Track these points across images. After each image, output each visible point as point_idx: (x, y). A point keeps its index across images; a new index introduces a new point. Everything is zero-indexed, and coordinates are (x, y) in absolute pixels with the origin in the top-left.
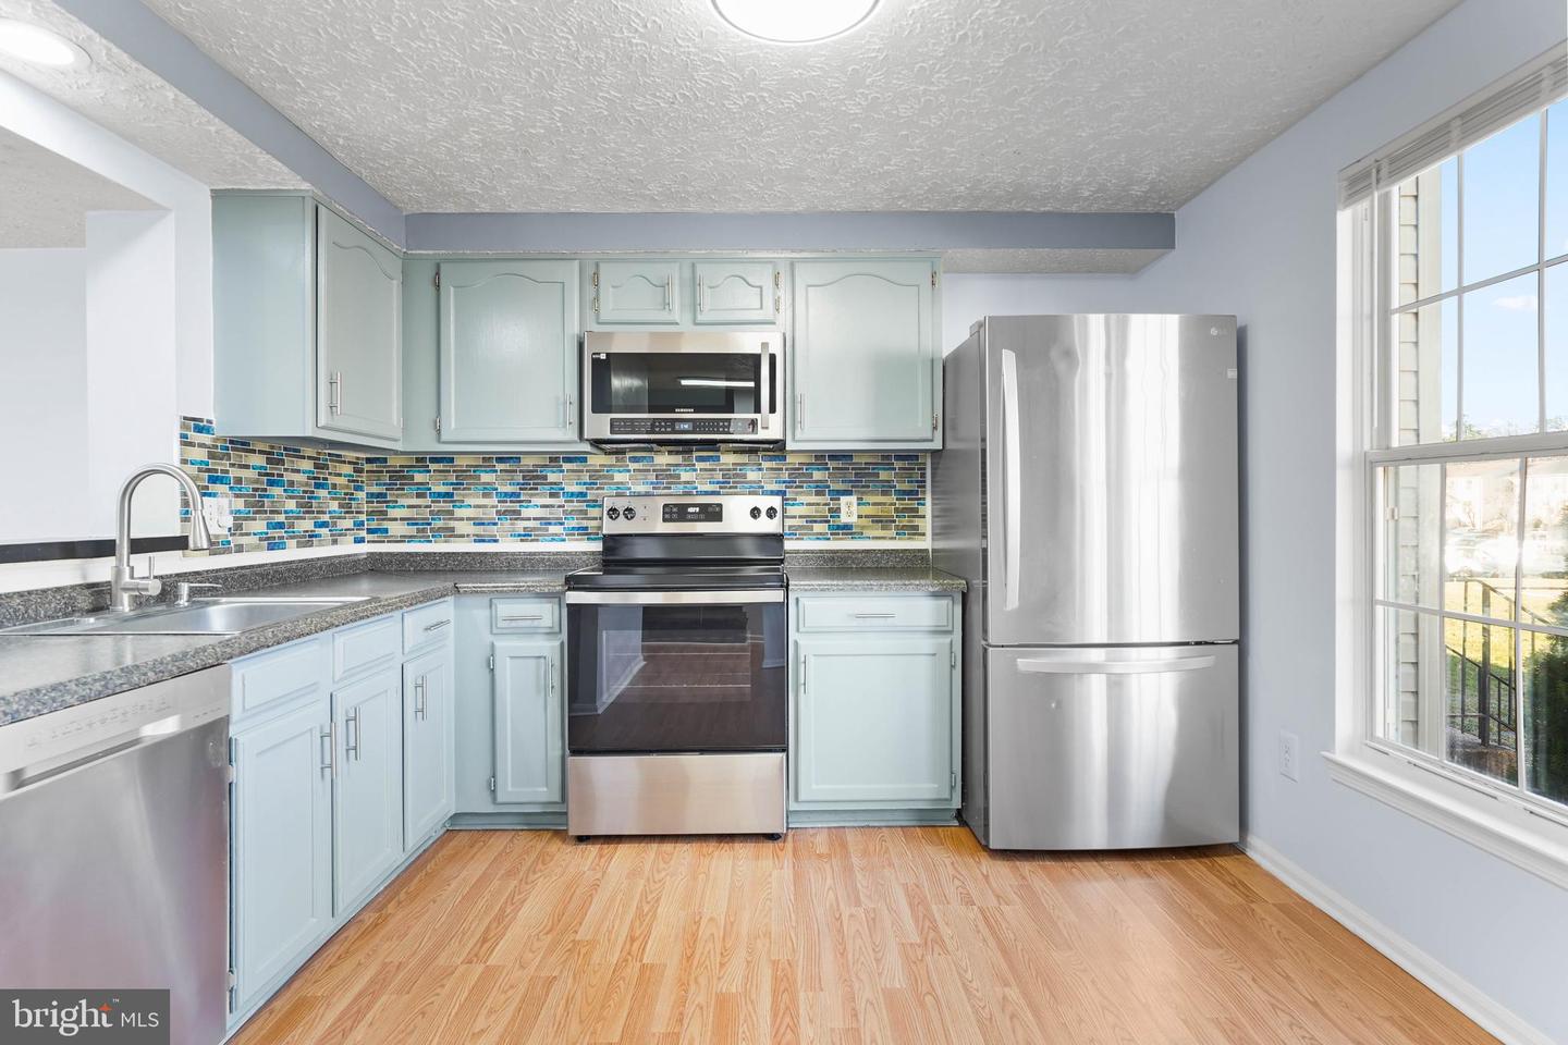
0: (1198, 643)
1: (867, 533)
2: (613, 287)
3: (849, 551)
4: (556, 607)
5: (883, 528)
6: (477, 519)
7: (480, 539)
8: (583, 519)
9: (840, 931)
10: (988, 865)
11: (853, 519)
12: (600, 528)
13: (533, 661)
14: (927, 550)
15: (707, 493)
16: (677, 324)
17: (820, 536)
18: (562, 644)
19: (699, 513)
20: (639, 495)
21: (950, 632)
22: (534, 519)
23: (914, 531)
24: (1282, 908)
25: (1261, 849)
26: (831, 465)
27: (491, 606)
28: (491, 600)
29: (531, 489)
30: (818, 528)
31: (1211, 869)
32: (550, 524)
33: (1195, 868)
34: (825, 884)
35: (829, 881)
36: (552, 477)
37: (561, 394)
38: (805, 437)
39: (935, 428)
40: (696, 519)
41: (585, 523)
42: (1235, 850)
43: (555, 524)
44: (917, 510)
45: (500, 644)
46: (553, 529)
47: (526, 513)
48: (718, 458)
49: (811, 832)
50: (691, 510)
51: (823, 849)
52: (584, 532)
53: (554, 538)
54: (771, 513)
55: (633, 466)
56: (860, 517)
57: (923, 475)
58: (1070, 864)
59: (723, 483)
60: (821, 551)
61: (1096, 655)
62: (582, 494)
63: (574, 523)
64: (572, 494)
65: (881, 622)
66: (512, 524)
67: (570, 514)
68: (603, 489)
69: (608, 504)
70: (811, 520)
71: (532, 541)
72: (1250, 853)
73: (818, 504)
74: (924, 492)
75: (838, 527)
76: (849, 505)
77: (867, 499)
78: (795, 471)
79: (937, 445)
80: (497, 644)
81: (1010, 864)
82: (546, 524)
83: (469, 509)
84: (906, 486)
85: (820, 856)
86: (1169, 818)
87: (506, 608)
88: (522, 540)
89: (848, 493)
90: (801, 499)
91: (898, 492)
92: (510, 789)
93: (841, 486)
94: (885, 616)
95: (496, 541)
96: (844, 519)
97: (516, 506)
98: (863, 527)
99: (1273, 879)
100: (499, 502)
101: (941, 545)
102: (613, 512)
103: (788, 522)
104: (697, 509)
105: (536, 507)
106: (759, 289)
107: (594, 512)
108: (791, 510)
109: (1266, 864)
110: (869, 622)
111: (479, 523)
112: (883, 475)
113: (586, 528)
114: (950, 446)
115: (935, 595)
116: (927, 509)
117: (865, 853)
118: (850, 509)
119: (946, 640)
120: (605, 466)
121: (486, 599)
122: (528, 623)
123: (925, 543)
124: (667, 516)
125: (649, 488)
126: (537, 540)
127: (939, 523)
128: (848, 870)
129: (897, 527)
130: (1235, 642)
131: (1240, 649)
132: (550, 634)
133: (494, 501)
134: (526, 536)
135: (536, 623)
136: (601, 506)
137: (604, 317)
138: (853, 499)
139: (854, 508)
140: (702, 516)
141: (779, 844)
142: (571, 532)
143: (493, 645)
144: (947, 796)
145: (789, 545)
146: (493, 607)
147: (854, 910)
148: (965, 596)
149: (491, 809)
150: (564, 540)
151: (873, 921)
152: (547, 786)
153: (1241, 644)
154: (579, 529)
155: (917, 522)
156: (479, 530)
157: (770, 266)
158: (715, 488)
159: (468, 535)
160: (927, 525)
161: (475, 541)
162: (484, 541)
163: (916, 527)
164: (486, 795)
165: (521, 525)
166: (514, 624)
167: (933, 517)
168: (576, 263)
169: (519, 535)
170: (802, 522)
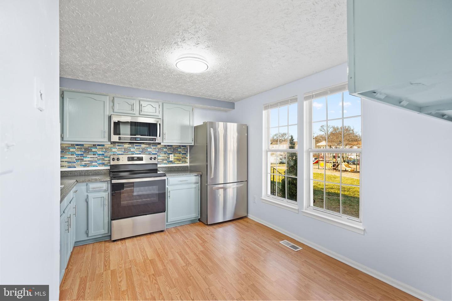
0: (241, 182)
1: (175, 162)
2: (118, 104)
3: (172, 167)
4: (107, 184)
5: (179, 161)
6: (69, 161)
7: (70, 167)
8: (103, 161)
9: (187, 244)
10: (208, 227)
11: (173, 160)
12: (110, 163)
13: (100, 198)
14: (188, 166)
15: (138, 154)
16: (135, 114)
17: (165, 164)
18: (108, 193)
19: (137, 159)
20: (120, 154)
21: (198, 183)
22: (88, 161)
23: (185, 162)
24: (255, 224)
25: (250, 216)
26: (168, 147)
27: (87, 186)
28: (87, 184)
29: (87, 153)
30: (165, 162)
31: (243, 221)
32: (93, 162)
33: (241, 221)
34: (178, 237)
35: (179, 237)
36: (94, 150)
37: (103, 129)
38: (165, 142)
39: (193, 141)
40: (136, 160)
41: (104, 162)
42: (246, 217)
43: (95, 162)
44: (186, 157)
45: (90, 195)
46: (94, 164)
47: (85, 159)
48: (141, 146)
49: (170, 229)
50: (135, 158)
51: (174, 231)
52: (103, 164)
53: (94, 166)
54: (155, 158)
55: (118, 147)
56: (174, 159)
57: (187, 150)
58: (222, 225)
59: (142, 152)
60: (166, 167)
61: (222, 186)
62: (103, 154)
63: (100, 162)
64: (100, 154)
65: (185, 182)
66: (80, 163)
67: (99, 159)
68: (109, 153)
69: (112, 157)
70: (163, 160)
71: (87, 167)
72: (248, 217)
73: (165, 156)
74: (187, 154)
75: (169, 161)
76: (172, 156)
77: (176, 155)
78: (159, 149)
79: (193, 144)
80: (89, 195)
81: (211, 227)
82: (92, 162)
83: (66, 159)
84: (184, 152)
85: (174, 233)
86: (235, 214)
87: (92, 186)
88: (84, 167)
89: (172, 154)
90: (161, 155)
91: (182, 154)
92: (93, 232)
93: (170, 152)
94: (186, 181)
95: (75, 167)
96: (171, 159)
97: (82, 158)
98: (175, 161)
99: (252, 220)
100: (76, 156)
101: (192, 164)
102: (113, 159)
103: (159, 160)
104: (137, 158)
105: (88, 158)
106: (155, 108)
107: (107, 159)
108: (159, 158)
109: (251, 218)
110: (183, 182)
111: (69, 162)
112: (179, 150)
113: (104, 163)
114: (195, 144)
115: (196, 176)
116: (188, 157)
117: (184, 230)
118: (172, 157)
119: (198, 185)
120: (109, 147)
121: (85, 184)
122: (98, 189)
123: (188, 164)
124: (129, 160)
125: (122, 153)
126: (89, 167)
127: (191, 160)
128: (182, 234)
129: (182, 161)
130: (246, 181)
131: (247, 182)
132: (105, 191)
133: (75, 156)
134: (85, 166)
135: (101, 189)
136: (110, 157)
137: (115, 110)
138: (173, 155)
139: (173, 157)
140: (138, 160)
141: (164, 232)
142: (99, 164)
143: (87, 196)
144: (197, 216)
145: (159, 166)
146: (88, 186)
147: (187, 240)
148: (201, 175)
149: (87, 239)
150: (97, 166)
151: (192, 241)
152: (104, 230)
153: (247, 181)
154: (102, 163)
155: (186, 160)
156: (70, 164)
157: (158, 103)
158: (140, 153)
159: (65, 166)
160: (188, 160)
161: (68, 168)
162: (71, 167)
163: (186, 161)
164: (85, 235)
165: (83, 163)
166: (94, 189)
167: (190, 159)
168: (108, 97)
169: (83, 166)
170: (161, 160)
